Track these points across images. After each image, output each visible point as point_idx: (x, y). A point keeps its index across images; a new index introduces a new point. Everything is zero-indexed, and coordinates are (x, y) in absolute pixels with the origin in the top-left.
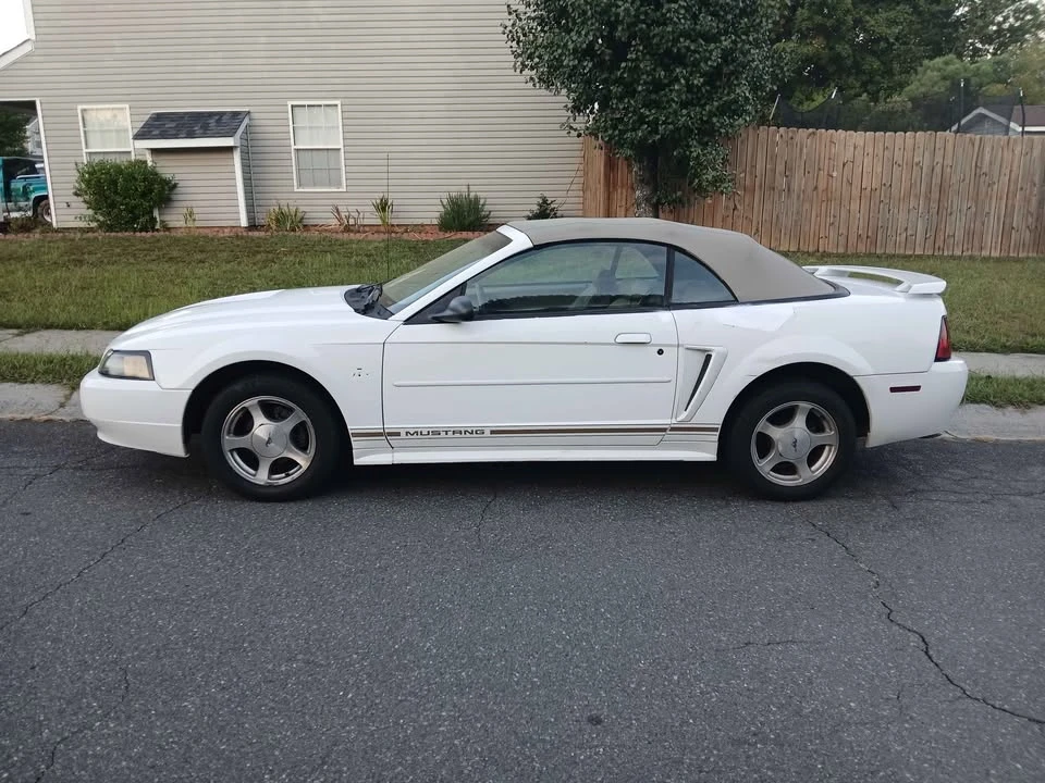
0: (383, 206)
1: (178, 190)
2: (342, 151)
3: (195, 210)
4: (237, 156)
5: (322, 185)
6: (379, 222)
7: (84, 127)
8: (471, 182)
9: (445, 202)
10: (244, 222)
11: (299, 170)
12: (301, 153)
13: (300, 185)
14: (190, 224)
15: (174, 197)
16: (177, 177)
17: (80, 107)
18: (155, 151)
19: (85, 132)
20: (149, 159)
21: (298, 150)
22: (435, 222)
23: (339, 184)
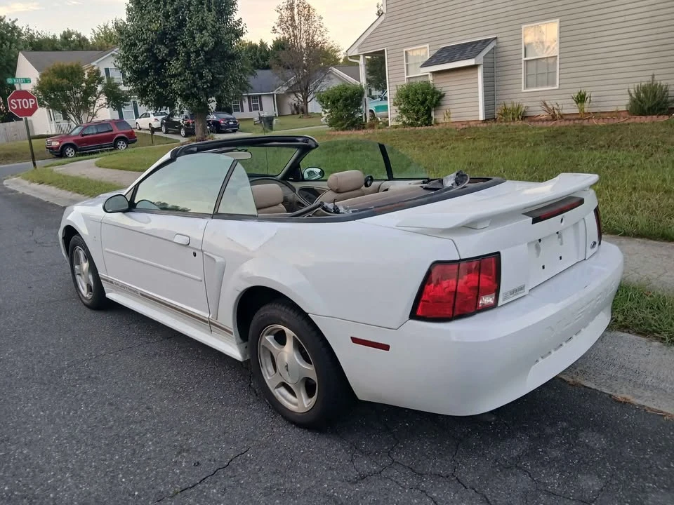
0: (581, 99)
1: (444, 98)
2: (558, 58)
3: (452, 111)
4: (480, 71)
5: (542, 85)
6: (577, 111)
7: (407, 61)
8: (656, 72)
9: (632, 91)
10: (481, 117)
11: (526, 76)
12: (529, 63)
13: (527, 86)
14: (447, 120)
15: (442, 103)
16: (444, 89)
17: (405, 50)
18: (434, 73)
19: (407, 65)
20: (430, 78)
21: (527, 61)
22: (624, 108)
23: (554, 84)
